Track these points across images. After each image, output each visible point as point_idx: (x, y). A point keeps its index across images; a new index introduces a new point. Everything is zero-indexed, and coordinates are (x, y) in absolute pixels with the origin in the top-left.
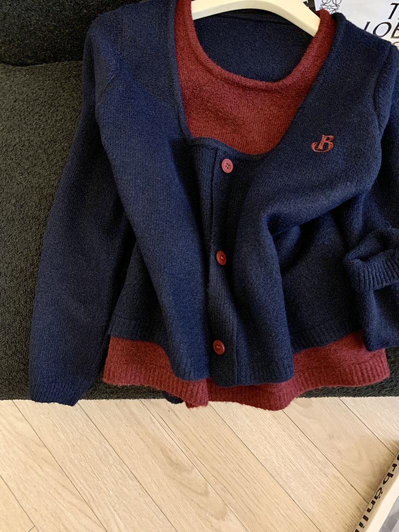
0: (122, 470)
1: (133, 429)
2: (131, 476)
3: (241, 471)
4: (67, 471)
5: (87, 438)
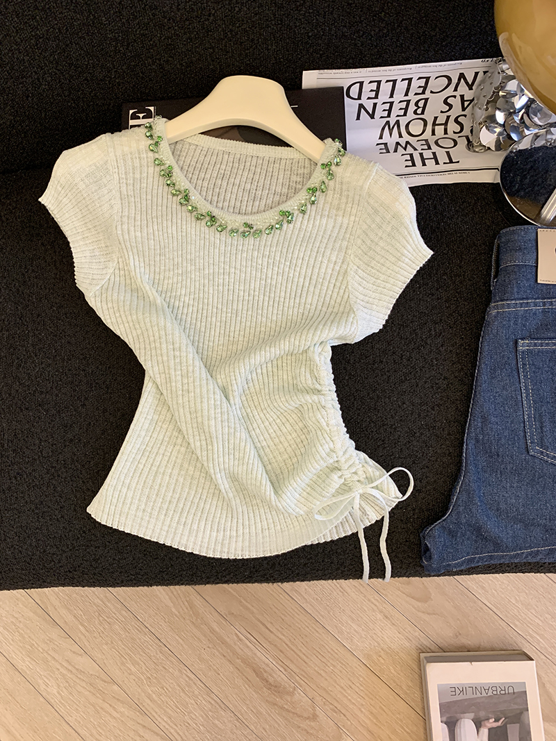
0: (211, 700)
1: (218, 651)
2: (223, 706)
3: (353, 686)
4: (146, 709)
5: (164, 667)
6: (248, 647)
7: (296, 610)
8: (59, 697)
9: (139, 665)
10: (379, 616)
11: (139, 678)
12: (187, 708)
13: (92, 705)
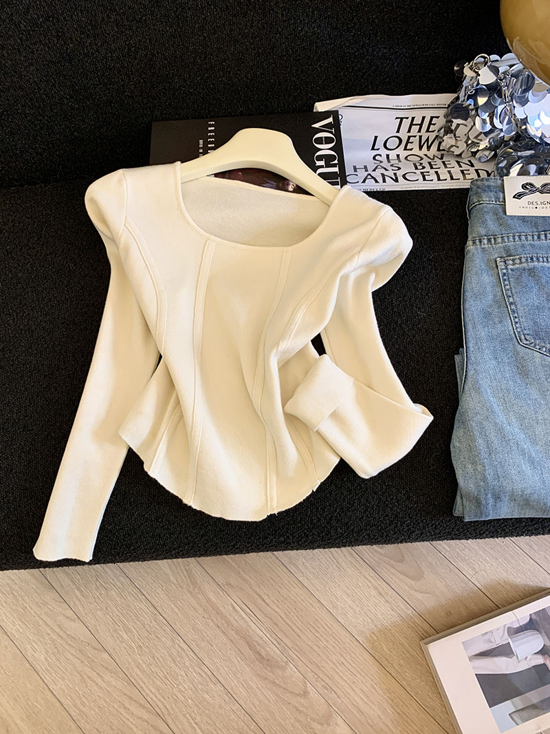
1: (212, 621)
3: (345, 663)
4: (135, 679)
6: (243, 618)
7: (293, 583)
8: (46, 663)
9: (131, 633)
10: (373, 592)
11: (131, 647)
12: (176, 680)
13: (80, 674)
